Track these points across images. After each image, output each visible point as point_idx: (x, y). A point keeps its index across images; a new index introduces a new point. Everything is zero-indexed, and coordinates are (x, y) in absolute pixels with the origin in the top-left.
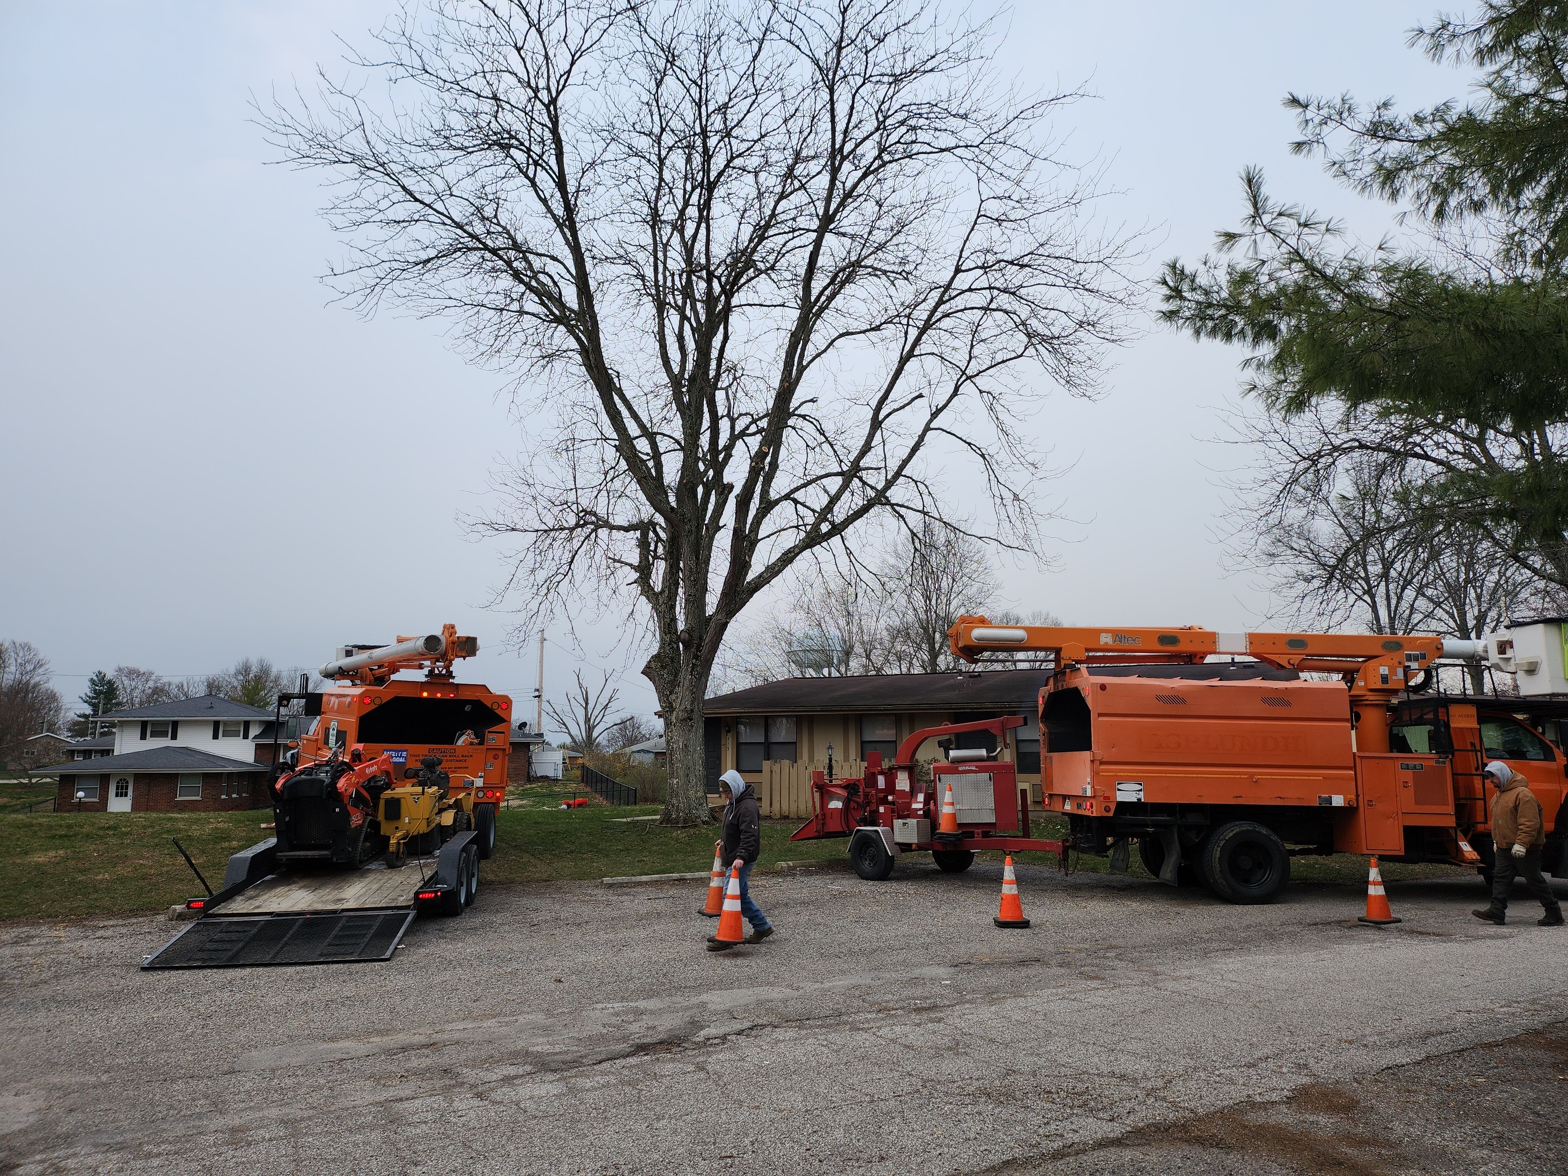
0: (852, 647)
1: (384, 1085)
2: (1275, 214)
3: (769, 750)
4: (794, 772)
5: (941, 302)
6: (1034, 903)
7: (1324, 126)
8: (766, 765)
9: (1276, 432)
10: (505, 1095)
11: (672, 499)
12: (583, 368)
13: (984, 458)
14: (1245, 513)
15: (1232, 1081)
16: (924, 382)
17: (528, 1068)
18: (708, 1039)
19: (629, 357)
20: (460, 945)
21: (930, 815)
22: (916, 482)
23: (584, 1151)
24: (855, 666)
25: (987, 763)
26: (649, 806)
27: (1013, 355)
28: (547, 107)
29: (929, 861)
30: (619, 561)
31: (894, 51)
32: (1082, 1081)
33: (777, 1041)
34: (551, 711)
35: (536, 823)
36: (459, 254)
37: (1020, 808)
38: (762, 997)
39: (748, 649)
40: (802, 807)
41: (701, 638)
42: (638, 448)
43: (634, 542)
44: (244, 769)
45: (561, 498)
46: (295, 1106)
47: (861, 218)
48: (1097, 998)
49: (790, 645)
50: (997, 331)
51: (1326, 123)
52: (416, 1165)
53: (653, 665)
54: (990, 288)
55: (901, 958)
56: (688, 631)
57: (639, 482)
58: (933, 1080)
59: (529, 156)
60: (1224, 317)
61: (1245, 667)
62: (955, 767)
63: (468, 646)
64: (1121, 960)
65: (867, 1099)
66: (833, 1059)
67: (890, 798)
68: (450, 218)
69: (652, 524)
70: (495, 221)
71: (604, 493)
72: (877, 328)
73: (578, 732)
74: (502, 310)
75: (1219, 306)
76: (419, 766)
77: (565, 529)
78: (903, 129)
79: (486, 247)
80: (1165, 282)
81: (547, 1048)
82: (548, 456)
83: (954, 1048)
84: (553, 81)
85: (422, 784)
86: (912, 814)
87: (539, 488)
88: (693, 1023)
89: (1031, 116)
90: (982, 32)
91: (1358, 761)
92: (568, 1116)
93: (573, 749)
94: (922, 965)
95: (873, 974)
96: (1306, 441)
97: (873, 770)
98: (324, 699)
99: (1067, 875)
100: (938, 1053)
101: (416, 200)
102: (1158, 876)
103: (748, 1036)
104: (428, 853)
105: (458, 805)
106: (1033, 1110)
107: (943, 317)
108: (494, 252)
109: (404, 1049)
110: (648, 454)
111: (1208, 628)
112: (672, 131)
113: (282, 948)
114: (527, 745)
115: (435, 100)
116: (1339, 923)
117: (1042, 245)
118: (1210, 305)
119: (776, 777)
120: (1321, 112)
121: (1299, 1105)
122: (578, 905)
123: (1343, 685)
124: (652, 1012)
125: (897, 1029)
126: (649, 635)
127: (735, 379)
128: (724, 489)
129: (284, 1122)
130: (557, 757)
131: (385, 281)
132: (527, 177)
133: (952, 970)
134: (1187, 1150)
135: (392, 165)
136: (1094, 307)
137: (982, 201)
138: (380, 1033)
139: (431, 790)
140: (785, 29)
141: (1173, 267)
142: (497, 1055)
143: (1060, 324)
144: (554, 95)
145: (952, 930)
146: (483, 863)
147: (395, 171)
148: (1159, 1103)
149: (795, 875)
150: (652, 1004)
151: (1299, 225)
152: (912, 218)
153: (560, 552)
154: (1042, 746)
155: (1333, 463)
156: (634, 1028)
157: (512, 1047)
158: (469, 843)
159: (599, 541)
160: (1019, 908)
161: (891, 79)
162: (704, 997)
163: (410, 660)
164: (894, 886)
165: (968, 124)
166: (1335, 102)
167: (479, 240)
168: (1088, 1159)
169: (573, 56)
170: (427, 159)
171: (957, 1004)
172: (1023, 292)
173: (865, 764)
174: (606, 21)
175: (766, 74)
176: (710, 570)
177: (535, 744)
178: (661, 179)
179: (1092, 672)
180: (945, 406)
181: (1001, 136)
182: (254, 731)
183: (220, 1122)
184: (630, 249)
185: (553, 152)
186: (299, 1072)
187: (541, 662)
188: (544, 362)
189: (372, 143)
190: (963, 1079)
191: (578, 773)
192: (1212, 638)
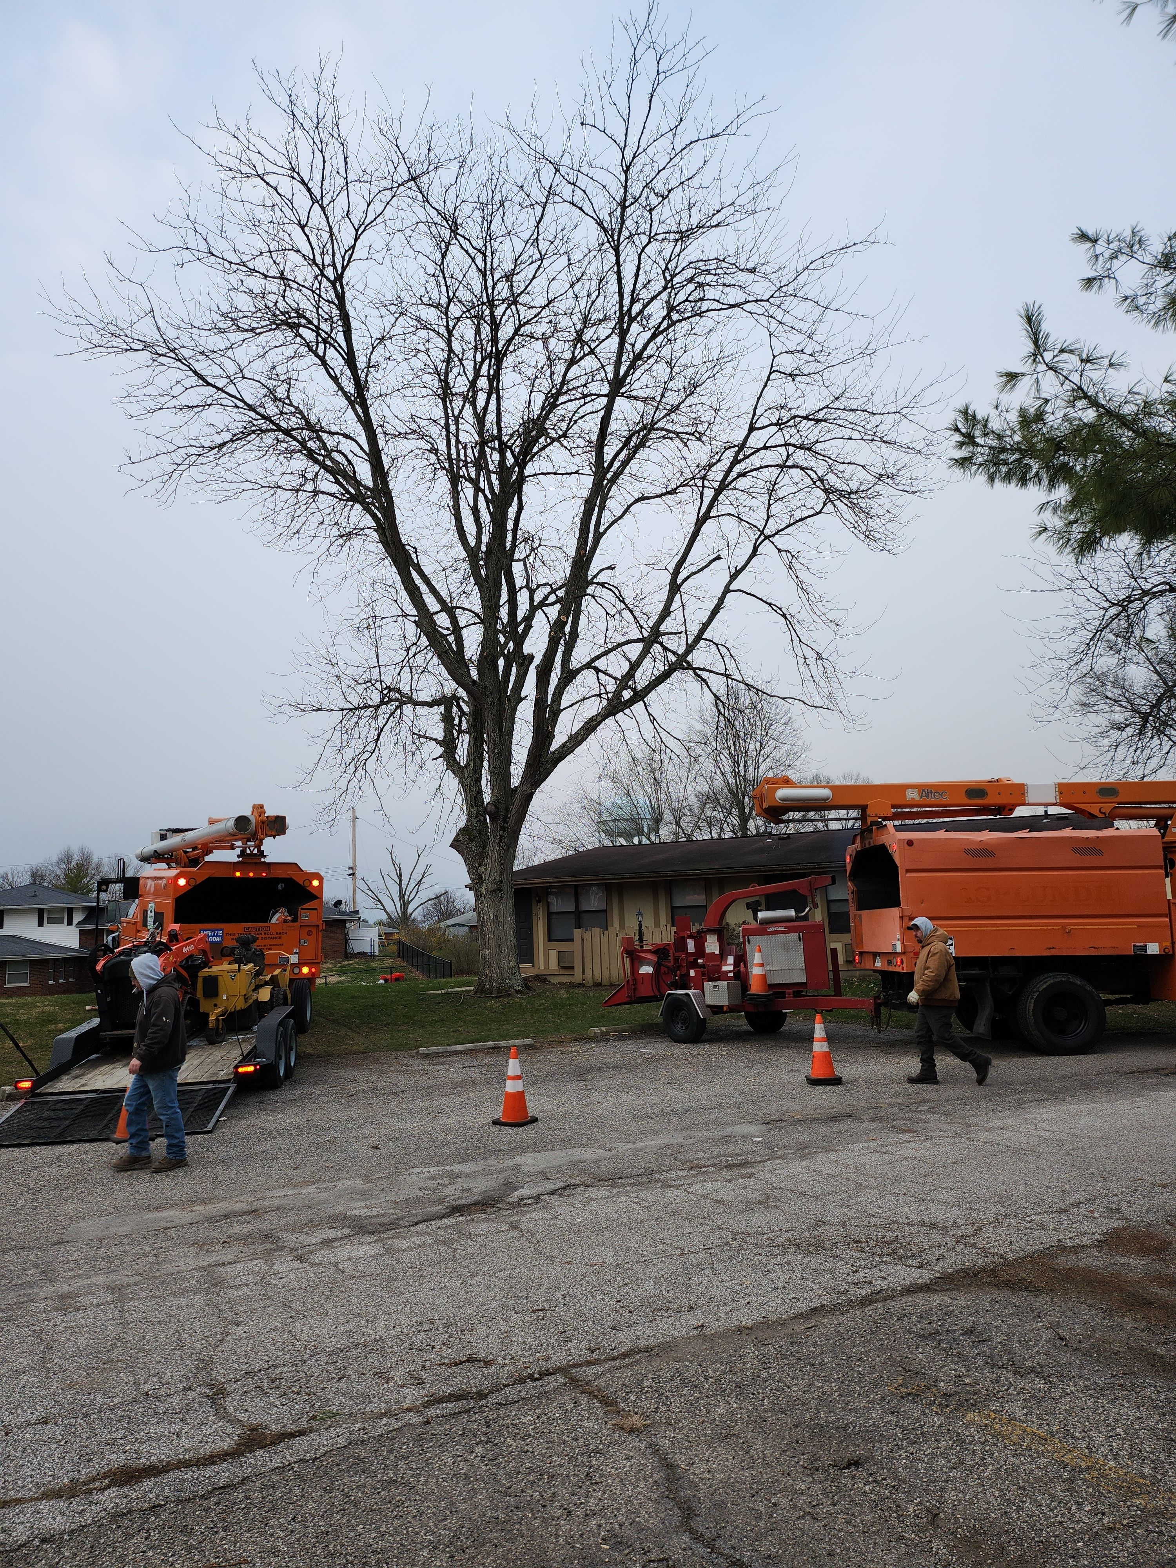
0: (661, 814)
1: (207, 1251)
2: (1056, 351)
3: (579, 919)
4: (605, 939)
5: (735, 462)
6: (846, 1061)
7: (1115, 261)
8: (577, 933)
9: (1084, 578)
10: (324, 1257)
11: (474, 672)
12: (380, 545)
13: (786, 618)
14: (1055, 662)
15: (1043, 1227)
16: (723, 544)
17: (347, 1231)
18: (522, 1199)
19: (426, 532)
20: (280, 1116)
21: (741, 977)
22: (717, 645)
23: (399, 1308)
24: (666, 833)
25: (796, 924)
26: (464, 978)
27: (812, 512)
28: (333, 283)
29: (742, 1023)
30: (424, 737)
31: (679, 207)
32: (892, 1230)
33: (590, 1200)
34: (365, 888)
35: (353, 997)
36: (253, 436)
37: (830, 968)
38: (575, 1158)
39: (557, 820)
40: (615, 974)
41: (507, 810)
42: (438, 623)
43: (439, 717)
44: (69, 955)
45: (364, 676)
46: (122, 1272)
47: (652, 380)
48: (908, 1151)
49: (600, 814)
50: (794, 489)
51: (1116, 257)
52: (238, 1325)
53: (461, 838)
54: (786, 445)
55: (713, 1117)
56: (494, 803)
57: (439, 657)
58: (742, 1233)
59: (318, 335)
60: (1019, 461)
61: (1059, 819)
62: (763, 929)
63: (278, 826)
64: (934, 1113)
65: (678, 1252)
66: (644, 1215)
67: (700, 961)
68: (242, 401)
69: (455, 698)
70: (287, 401)
71: (407, 669)
72: (673, 492)
73: (393, 908)
74: (297, 491)
75: (1013, 450)
76: (234, 944)
77: (370, 706)
78: (691, 287)
79: (279, 428)
80: (957, 429)
81: (364, 1212)
82: (350, 635)
83: (765, 1202)
84: (338, 257)
85: (238, 961)
86: (723, 976)
87: (343, 667)
88: (507, 1184)
89: (821, 266)
90: (768, 183)
91: (1173, 908)
92: (385, 1276)
93: (389, 925)
94: (735, 1123)
95: (684, 1133)
96: (1115, 586)
97: (682, 934)
98: (141, 882)
99: (879, 1032)
100: (748, 1207)
101: (209, 384)
102: (971, 1029)
103: (561, 1195)
104: (247, 1029)
105: (274, 981)
106: (842, 1259)
107: (738, 476)
108: (287, 432)
109: (226, 1216)
110: (448, 629)
111: (1016, 780)
112: (460, 302)
113: (108, 1124)
114: (343, 922)
115: (222, 283)
116: (1157, 1071)
117: (837, 399)
118: (1003, 450)
119: (587, 945)
120: (1111, 246)
121: (1111, 1249)
122: (394, 1075)
123: (1156, 832)
124: (467, 1175)
125: (708, 1185)
126: (457, 809)
127: (533, 549)
128: (524, 660)
129: (112, 1289)
130: (373, 933)
131: (182, 467)
132: (317, 355)
133: (764, 1127)
134: (996, 1294)
135: (182, 350)
136: (892, 459)
137: (775, 357)
138: (203, 1202)
139: (247, 968)
140: (567, 191)
141: (965, 413)
142: (316, 1219)
143: (857, 478)
144: (340, 271)
145: (763, 1088)
146: (301, 1038)
147: (187, 356)
148: (969, 1249)
149: (608, 1040)
150: (468, 1167)
151: (1082, 361)
152: (705, 377)
153: (366, 729)
154: (851, 904)
155: (1143, 608)
156: (450, 1190)
157: (330, 1212)
158: (286, 1017)
159: (404, 718)
160: (831, 1065)
161: (677, 236)
162: (519, 1160)
163: (222, 841)
164: (705, 1048)
165: (757, 278)
166: (1125, 235)
167: (271, 422)
168: (896, 1305)
169: (357, 231)
170: (217, 342)
171: (768, 1159)
172: (819, 447)
173: (675, 929)
174: (388, 193)
175: (551, 238)
176: (514, 741)
177: (353, 921)
178: (451, 350)
179: (898, 828)
180: (744, 567)
181: (790, 288)
182: (78, 917)
183: (49, 1290)
184: (423, 423)
185: (340, 329)
186: (125, 1241)
187: (354, 840)
188: (341, 541)
189: (163, 329)
190: (773, 1231)
191: (394, 948)
192: (1021, 789)
